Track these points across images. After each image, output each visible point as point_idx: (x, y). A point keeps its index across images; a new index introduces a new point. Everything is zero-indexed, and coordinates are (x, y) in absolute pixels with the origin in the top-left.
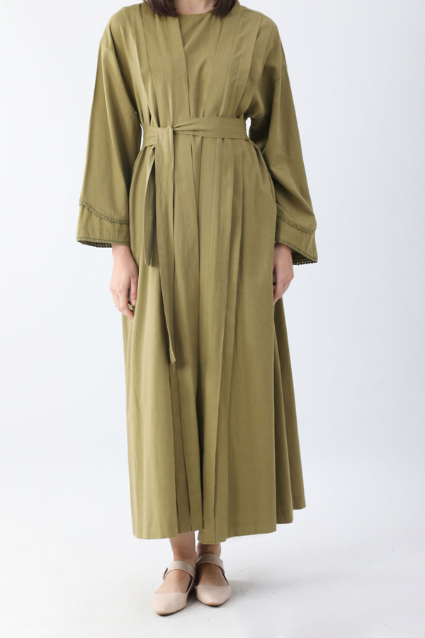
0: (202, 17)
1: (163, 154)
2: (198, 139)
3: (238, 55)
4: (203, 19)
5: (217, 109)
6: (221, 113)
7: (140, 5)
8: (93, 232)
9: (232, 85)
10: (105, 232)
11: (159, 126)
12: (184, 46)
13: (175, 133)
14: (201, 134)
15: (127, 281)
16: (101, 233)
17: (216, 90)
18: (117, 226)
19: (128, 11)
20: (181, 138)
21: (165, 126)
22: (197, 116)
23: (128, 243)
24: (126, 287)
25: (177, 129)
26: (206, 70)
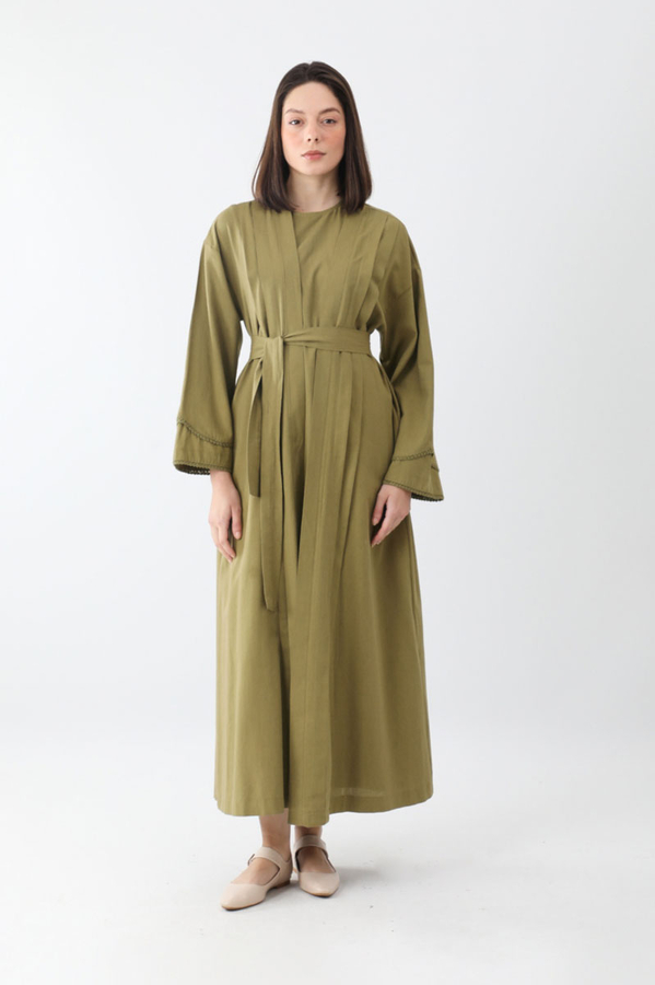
0: (319, 216)
1: (271, 367)
2: (312, 351)
3: (359, 257)
4: (319, 218)
5: (334, 317)
6: (338, 323)
7: (250, 203)
8: (193, 455)
9: (351, 289)
10: (205, 456)
11: (268, 336)
12: (298, 245)
13: (285, 344)
14: (315, 345)
15: (228, 511)
16: (202, 457)
17: (332, 297)
18: (219, 448)
19: (236, 209)
20: (292, 350)
21: (275, 336)
22: (311, 326)
23: (230, 469)
24: (227, 518)
25: (287, 340)
26: (321, 274)
